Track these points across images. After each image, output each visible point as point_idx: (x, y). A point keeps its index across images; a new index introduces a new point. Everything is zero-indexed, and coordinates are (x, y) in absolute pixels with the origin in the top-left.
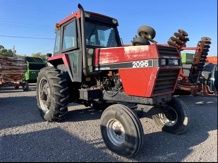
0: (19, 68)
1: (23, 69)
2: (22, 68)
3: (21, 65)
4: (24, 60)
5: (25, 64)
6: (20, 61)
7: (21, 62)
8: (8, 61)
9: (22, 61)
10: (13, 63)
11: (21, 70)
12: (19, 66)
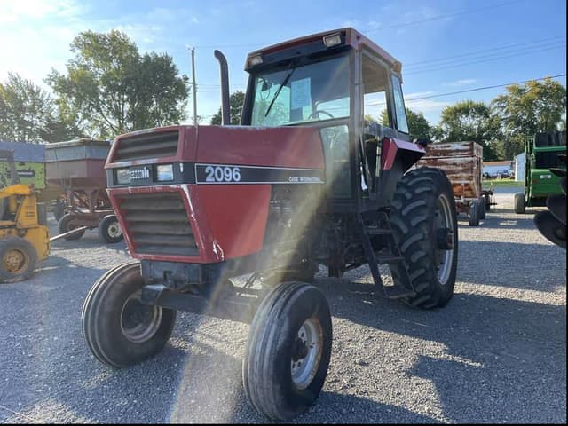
0: (454, 168)
1: (463, 171)
2: (460, 168)
3: (459, 160)
4: (468, 148)
5: (471, 159)
6: (458, 151)
7: (460, 153)
8: (431, 154)
9: (462, 151)
10: (442, 159)
11: (458, 173)
12: (455, 164)
